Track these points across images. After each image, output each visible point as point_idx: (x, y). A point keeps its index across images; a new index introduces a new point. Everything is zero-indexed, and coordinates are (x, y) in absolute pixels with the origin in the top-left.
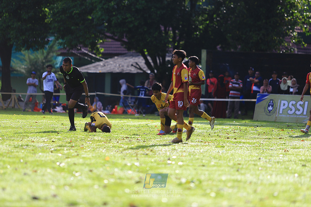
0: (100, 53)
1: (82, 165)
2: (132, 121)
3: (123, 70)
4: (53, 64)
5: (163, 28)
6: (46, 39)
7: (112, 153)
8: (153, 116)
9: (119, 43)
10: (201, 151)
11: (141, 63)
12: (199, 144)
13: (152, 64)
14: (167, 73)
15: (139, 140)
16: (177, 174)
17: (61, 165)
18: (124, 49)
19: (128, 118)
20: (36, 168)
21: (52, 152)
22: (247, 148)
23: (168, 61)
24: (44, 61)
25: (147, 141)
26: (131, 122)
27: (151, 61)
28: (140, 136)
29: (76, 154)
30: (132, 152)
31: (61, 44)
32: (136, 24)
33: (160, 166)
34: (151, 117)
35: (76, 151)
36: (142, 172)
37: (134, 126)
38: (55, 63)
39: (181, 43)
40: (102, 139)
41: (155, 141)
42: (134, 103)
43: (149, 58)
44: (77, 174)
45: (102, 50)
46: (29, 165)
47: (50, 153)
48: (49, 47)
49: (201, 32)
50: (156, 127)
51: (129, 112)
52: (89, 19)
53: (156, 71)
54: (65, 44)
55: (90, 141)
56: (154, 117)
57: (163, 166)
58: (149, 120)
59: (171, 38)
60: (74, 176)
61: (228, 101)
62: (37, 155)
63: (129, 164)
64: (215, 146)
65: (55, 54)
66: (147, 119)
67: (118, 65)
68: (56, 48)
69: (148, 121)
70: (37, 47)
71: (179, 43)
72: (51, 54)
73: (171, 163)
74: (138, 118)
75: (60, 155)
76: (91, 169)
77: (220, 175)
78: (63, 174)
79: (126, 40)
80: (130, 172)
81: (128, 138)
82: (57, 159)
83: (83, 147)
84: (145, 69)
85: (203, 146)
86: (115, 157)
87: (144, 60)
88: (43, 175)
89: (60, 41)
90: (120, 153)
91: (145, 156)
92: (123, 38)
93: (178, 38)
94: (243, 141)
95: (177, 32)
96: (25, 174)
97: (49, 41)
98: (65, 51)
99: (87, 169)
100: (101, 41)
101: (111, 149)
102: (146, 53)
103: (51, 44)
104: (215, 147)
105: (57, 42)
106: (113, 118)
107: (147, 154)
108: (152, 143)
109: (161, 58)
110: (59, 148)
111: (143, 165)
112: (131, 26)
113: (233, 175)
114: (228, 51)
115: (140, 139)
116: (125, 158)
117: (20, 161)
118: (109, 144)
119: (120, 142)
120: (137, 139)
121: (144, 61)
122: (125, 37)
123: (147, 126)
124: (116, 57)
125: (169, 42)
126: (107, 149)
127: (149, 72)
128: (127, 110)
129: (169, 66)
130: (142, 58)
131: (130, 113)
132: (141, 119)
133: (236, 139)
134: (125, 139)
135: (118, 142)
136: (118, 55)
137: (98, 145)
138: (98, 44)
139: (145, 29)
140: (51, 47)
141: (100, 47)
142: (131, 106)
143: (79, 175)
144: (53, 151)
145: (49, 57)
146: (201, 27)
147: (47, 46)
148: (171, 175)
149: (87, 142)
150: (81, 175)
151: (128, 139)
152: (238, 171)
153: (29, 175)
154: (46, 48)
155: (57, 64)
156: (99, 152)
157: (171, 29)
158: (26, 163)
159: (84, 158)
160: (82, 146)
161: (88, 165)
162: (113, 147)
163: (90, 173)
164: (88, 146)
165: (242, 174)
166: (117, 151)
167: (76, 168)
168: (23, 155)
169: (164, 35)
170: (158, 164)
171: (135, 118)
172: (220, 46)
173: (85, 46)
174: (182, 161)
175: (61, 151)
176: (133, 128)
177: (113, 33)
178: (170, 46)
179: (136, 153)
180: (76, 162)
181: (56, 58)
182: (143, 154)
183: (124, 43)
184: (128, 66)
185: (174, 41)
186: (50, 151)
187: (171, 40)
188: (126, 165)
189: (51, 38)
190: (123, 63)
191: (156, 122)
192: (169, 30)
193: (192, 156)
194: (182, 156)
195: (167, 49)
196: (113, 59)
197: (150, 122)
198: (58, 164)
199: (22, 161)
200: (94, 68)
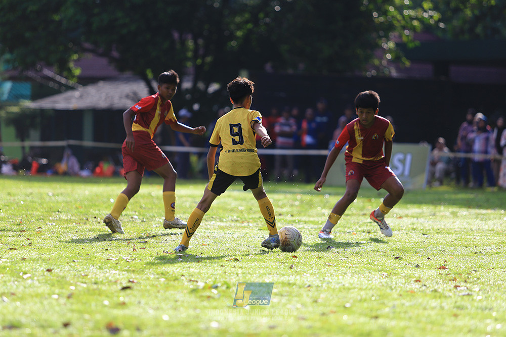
0: (73, 76)
5: (176, 35)
9: (105, 60)
10: (235, 236)
11: (142, 91)
12: (233, 224)
22: (309, 231)
25: (147, 220)
31: (8, 61)
32: (133, 28)
35: (29, 237)
40: (73, 218)
43: (155, 84)
45: (77, 72)
52: (55, 21)
54: (15, 60)
55: (53, 221)
59: (190, 52)
60: (21, 278)
64: (258, 228)
67: (104, 95)
76: (50, 267)
79: (115, 54)
83: (41, 232)
85: (238, 228)
89: (7, 56)
92: (112, 51)
93: (201, 52)
94: (304, 219)
98: (16, 73)
100: (75, 57)
104: (259, 230)
112: (125, 31)
118: (85, 227)
121: (147, 89)
122: (114, 50)
125: (187, 59)
130: (143, 83)
136: (105, 79)
137: (66, 228)
138: (71, 62)
141: (74, 67)
149: (47, 222)
155: (3, 94)
157: (189, 36)
160: (38, 230)
162: (90, 231)
163: (47, 274)
164: (49, 230)
173: (49, 65)
177: (95, 43)
181: (1, 85)
183: (112, 60)
184: (121, 98)
190: (112, 92)
196: (95, 86)
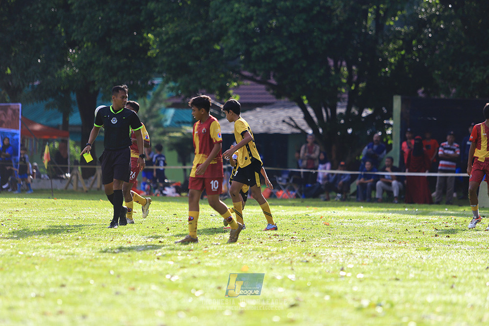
1: (206, 278)
2: (284, 209)
3: (269, 129)
4: (161, 120)
5: (331, 63)
6: (149, 83)
7: (252, 260)
8: (317, 201)
9: (263, 87)
10: (394, 256)
11: (297, 117)
12: (390, 244)
13: (315, 119)
14: (339, 133)
15: (294, 240)
16: (355, 293)
17: (173, 279)
18: (271, 96)
19: (278, 205)
20: (133, 285)
21: (158, 259)
22: (467, 251)
23: (341, 114)
24: (146, 116)
25: (307, 240)
26: (283, 211)
27: (312, 114)
28: (297, 234)
29: (196, 261)
30: (284, 258)
31: (172, 89)
32: (290, 56)
33: (328, 280)
34: (313, 203)
35: (197, 256)
36: (299, 289)
37: (287, 217)
38: (163, 119)
39: (361, 85)
41: (320, 240)
42: (288, 180)
43: (310, 110)
44: (198, 294)
46: (122, 279)
47: (156, 260)
48: (153, 94)
49: (393, 67)
50: (321, 218)
51: (279, 195)
52: (216, 50)
53: (321, 130)
54: (178, 88)
55: (218, 240)
56: (318, 203)
57: (333, 280)
58: (311, 208)
59: (344, 78)
60: (193, 295)
61: (436, 177)
62: (135, 264)
63: (279, 277)
65: (163, 106)
66: (308, 206)
67: (261, 121)
68: (165, 95)
69: (309, 210)
70: (135, 94)
71: (357, 86)
72: (157, 105)
73: (346, 276)
74: (294, 205)
75: (171, 263)
76: (220, 285)
77: (423, 294)
78: (176, 293)
79: (273, 81)
80: (281, 290)
81: (278, 235)
82: (166, 269)
83: (208, 251)
84: (303, 128)
85: (396, 248)
86: (257, 265)
87: (302, 113)
88: (146, 295)
89: (171, 84)
90: (265, 260)
91: (304, 264)
92: (270, 79)
93: (355, 78)
94: (460, 239)
95: (354, 68)
96: (117, 293)
97: (153, 84)
98: (179, 100)
99: (213, 285)
100: (235, 84)
101: (251, 253)
102: (306, 102)
103: (157, 89)
104: (416, 250)
105: (167, 86)
106: (254, 205)
107: (307, 262)
108: (315, 244)
109: (329, 110)
110: (170, 252)
111: (301, 279)
112: (282, 59)
113: (445, 295)
114: (436, 97)
115: (297, 237)
116: (273, 267)
117: (109, 272)
118: (248, 246)
119: (264, 242)
120: (293, 238)
121: (302, 115)
122: (272, 78)
123: (307, 216)
124: (258, 109)
125: (342, 85)
126: (245, 254)
127: (310, 132)
128: (276, 192)
129: (342, 121)
130: (299, 110)
131: (281, 196)
132: (298, 205)
133: (449, 237)
134: (273, 237)
135: (261, 243)
136: (261, 105)
137: (231, 248)
138: (231, 89)
139: (304, 65)
140: (158, 95)
141: (234, 93)
142: (283, 185)
143: (201, 295)
144: (161, 258)
145: (154, 109)
146: (392, 60)
147: (151, 93)
148: (346, 294)
149: (212, 242)
150: (203, 295)
151: (277, 237)
152: (452, 287)
153: (123, 295)
154: (150, 96)
155: (166, 120)
156: (233, 258)
157: (344, 63)
158: (118, 276)
159: (208, 268)
160: (205, 249)
161: (215, 278)
162: (254, 250)
163: (218, 291)
164: (215, 249)
165: (459, 293)
166: (260, 257)
167: (197, 284)
168: (114, 264)
169: (333, 73)
170: (325, 277)
171: (288, 205)
172: (423, 89)
173: (210, 92)
174: (363, 273)
175: (173, 258)
176: (285, 221)
177: (254, 71)
178: (343, 90)
179: (289, 259)
180: (196, 274)
181: (164, 112)
182: (302, 262)
183: (270, 87)
184: (277, 123)
185: (350, 82)
186: (156, 257)
187: (344, 81)
188: (274, 278)
189: (158, 81)
190: (269, 119)
191: (321, 211)
192: (341, 65)
193: (379, 265)
194: (362, 264)
195: (339, 96)
196: (253, 112)
197: (312, 211)
198: (168, 276)
199: (112, 272)
200: (223, 127)
